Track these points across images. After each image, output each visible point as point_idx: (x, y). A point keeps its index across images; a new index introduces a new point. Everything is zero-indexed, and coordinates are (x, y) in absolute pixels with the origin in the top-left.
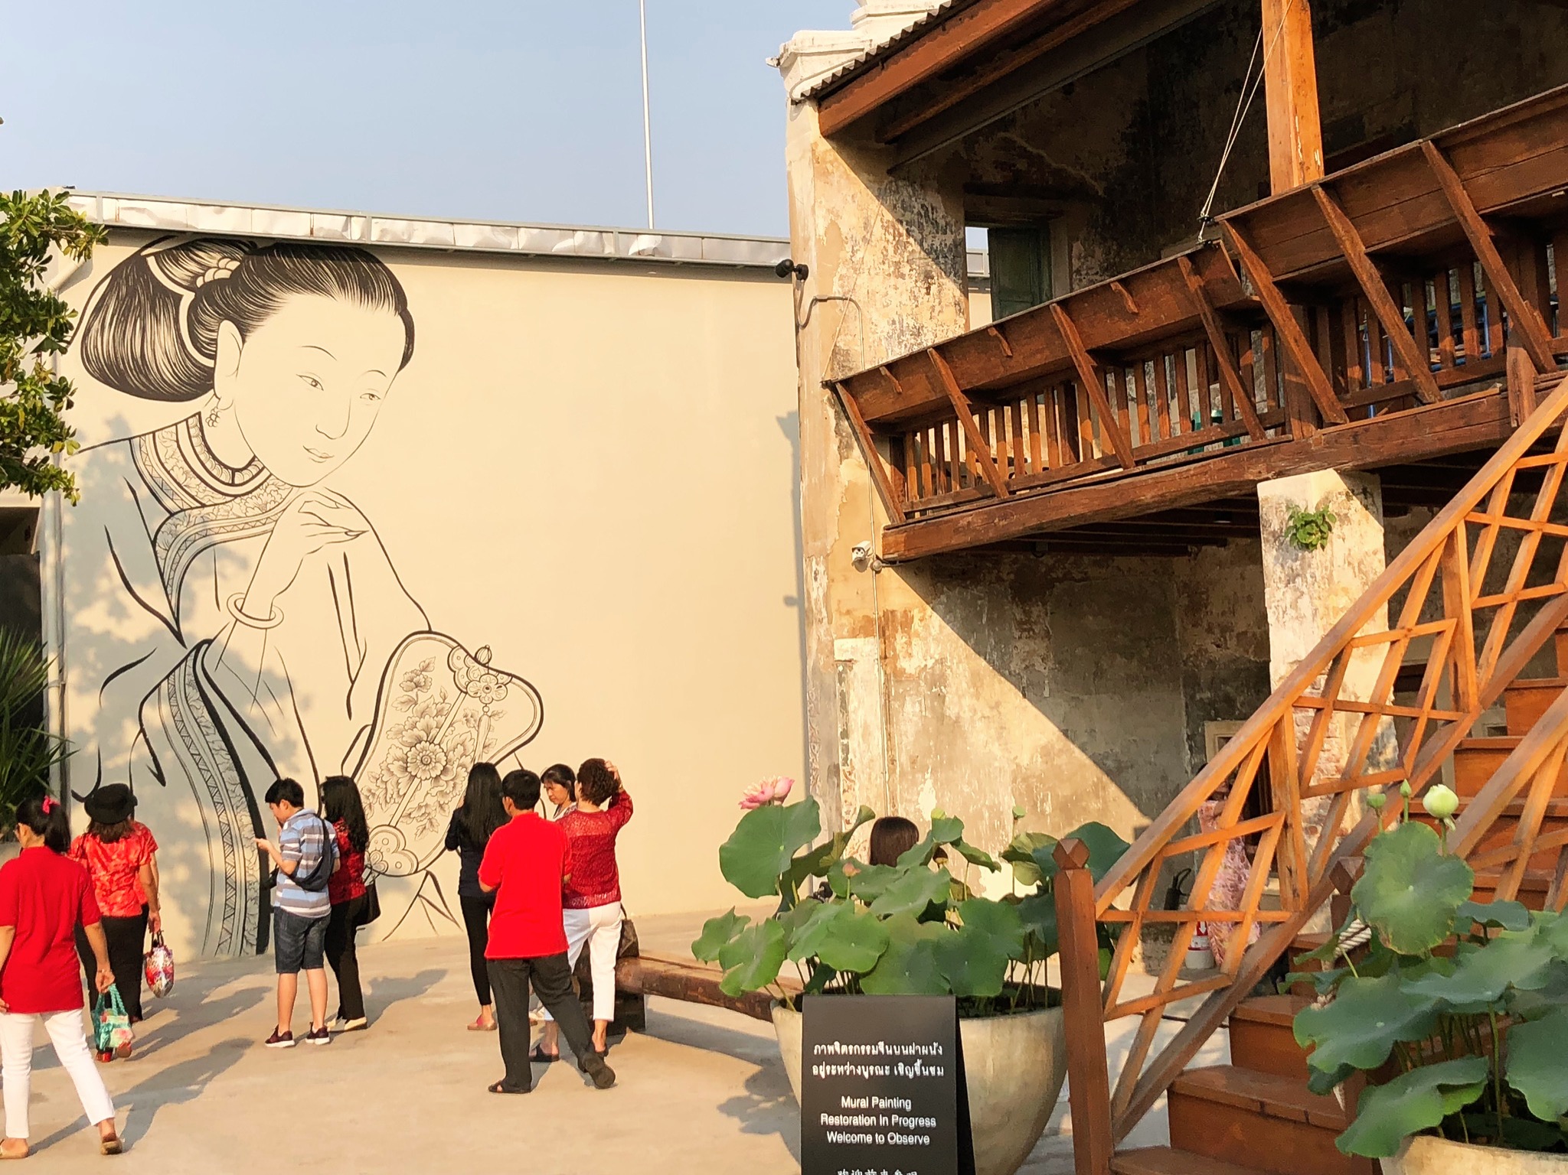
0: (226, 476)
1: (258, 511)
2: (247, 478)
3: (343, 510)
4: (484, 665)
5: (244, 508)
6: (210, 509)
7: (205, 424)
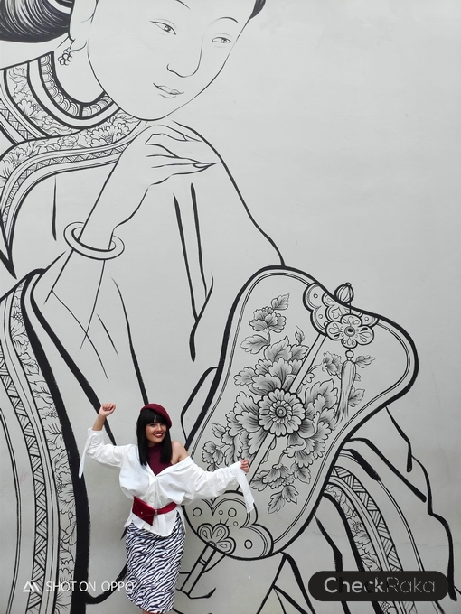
0: (73, 110)
1: (103, 142)
2: (95, 111)
3: (191, 143)
4: (344, 304)
5: (89, 139)
6: (55, 140)
7: (57, 62)
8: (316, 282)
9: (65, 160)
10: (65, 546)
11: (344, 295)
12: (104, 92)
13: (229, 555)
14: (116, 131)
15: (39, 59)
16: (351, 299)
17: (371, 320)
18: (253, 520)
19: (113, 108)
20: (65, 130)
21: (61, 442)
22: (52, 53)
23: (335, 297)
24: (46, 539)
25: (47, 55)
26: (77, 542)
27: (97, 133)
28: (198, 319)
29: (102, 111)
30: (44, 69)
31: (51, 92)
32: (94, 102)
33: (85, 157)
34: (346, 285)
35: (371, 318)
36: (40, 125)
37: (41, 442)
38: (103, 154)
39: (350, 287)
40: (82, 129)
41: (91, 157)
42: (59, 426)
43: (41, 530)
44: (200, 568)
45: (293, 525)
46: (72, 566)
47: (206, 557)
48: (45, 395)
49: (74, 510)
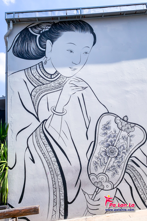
1: (58, 84)
6: (45, 85)
7: (43, 64)
8: (118, 116)
9: (49, 90)
10: (61, 190)
11: (125, 119)
12: (57, 71)
13: (103, 189)
14: (61, 81)
15: (39, 64)
16: (127, 120)
17: (133, 125)
18: (108, 180)
19: (59, 75)
20: (48, 82)
21: (56, 164)
22: (42, 62)
23: (123, 120)
24: (56, 189)
25: (41, 62)
26: (64, 189)
27: (56, 82)
28: (87, 129)
29: (57, 76)
30: (40, 66)
31: (43, 72)
32: (54, 74)
33: (54, 89)
34: (126, 116)
35: (133, 124)
36: (41, 81)
37: (52, 164)
38: (58, 88)
39: (127, 117)
40: (52, 81)
41: (55, 89)
42: (56, 160)
43: (54, 186)
44: (95, 193)
45: (118, 180)
46: (63, 195)
47: (97, 190)
48: (51, 152)
49: (62, 181)
